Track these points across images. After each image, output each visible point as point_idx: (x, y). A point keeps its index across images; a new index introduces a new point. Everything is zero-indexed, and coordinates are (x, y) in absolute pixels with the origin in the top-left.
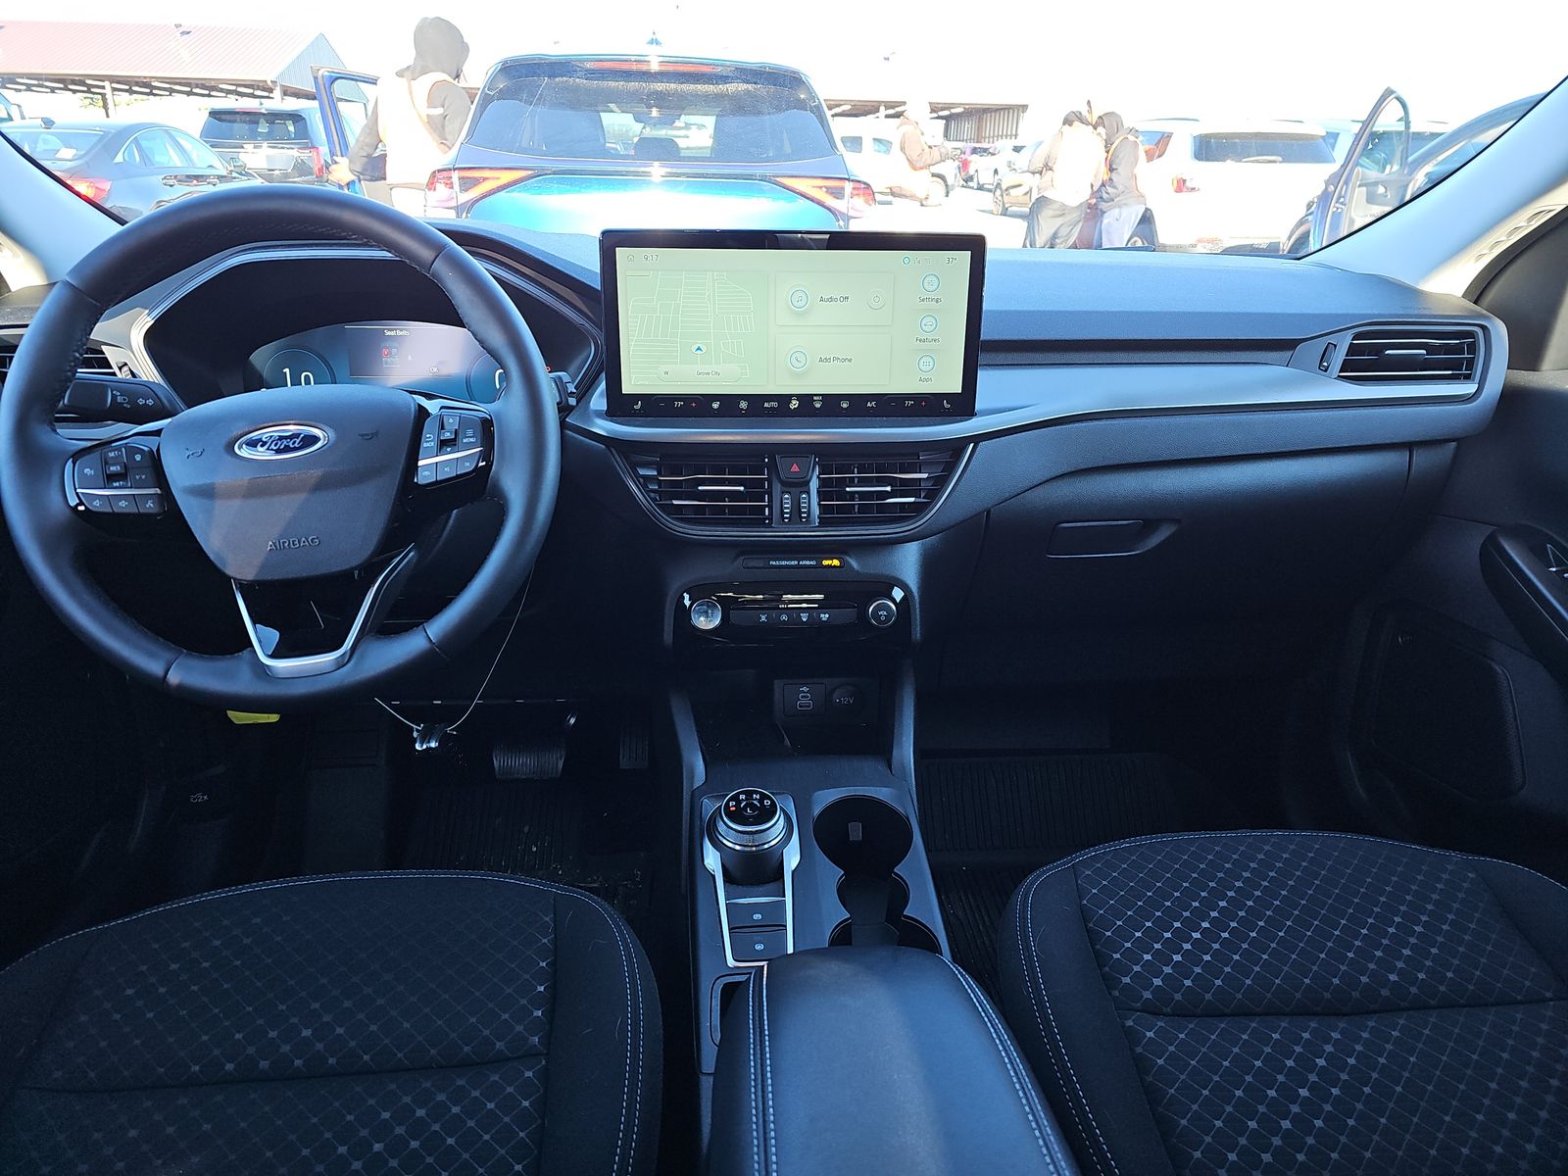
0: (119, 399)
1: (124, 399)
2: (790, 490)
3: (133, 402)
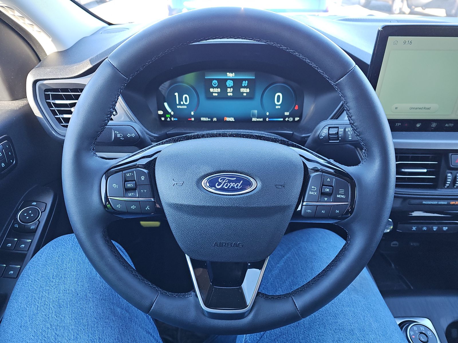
0: (118, 136)
1: (121, 135)
2: (451, 171)
3: (125, 137)
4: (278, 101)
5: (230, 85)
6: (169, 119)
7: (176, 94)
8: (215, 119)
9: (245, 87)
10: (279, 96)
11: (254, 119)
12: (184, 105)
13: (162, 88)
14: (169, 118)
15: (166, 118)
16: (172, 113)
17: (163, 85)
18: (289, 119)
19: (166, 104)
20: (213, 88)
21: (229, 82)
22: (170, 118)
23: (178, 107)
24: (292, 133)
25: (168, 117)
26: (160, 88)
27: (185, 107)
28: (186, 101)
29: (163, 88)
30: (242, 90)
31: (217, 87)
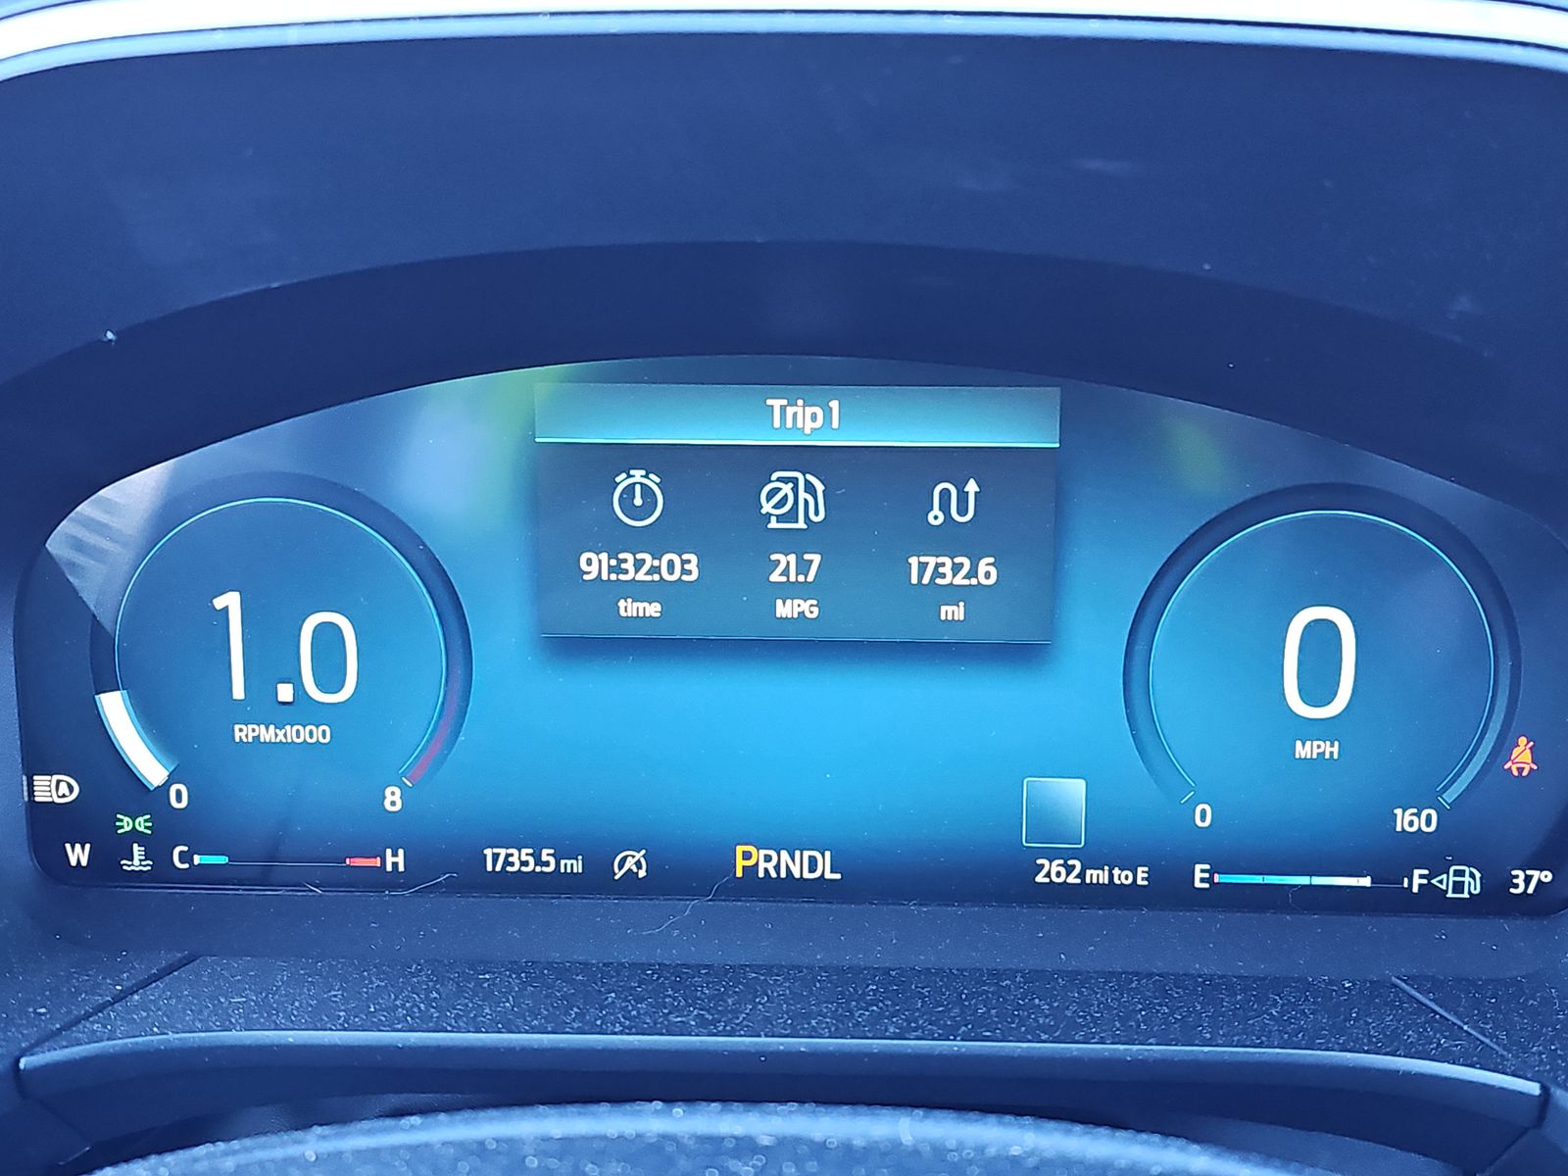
4: (1318, 682)
5: (792, 516)
6: (138, 860)
7: (231, 601)
8: (632, 862)
9: (950, 539)
10: (1321, 637)
11: (1052, 871)
12: (302, 709)
13: (79, 545)
14: (137, 851)
15: (110, 849)
16: (180, 798)
17: (84, 508)
18: (1445, 882)
19: (114, 707)
20: (617, 540)
21: (787, 489)
22: (157, 849)
23: (243, 733)
24: (1533, 1088)
25: (135, 835)
26: (55, 544)
27: (321, 734)
28: (330, 674)
29: (92, 539)
30: (923, 567)
31: (655, 541)
